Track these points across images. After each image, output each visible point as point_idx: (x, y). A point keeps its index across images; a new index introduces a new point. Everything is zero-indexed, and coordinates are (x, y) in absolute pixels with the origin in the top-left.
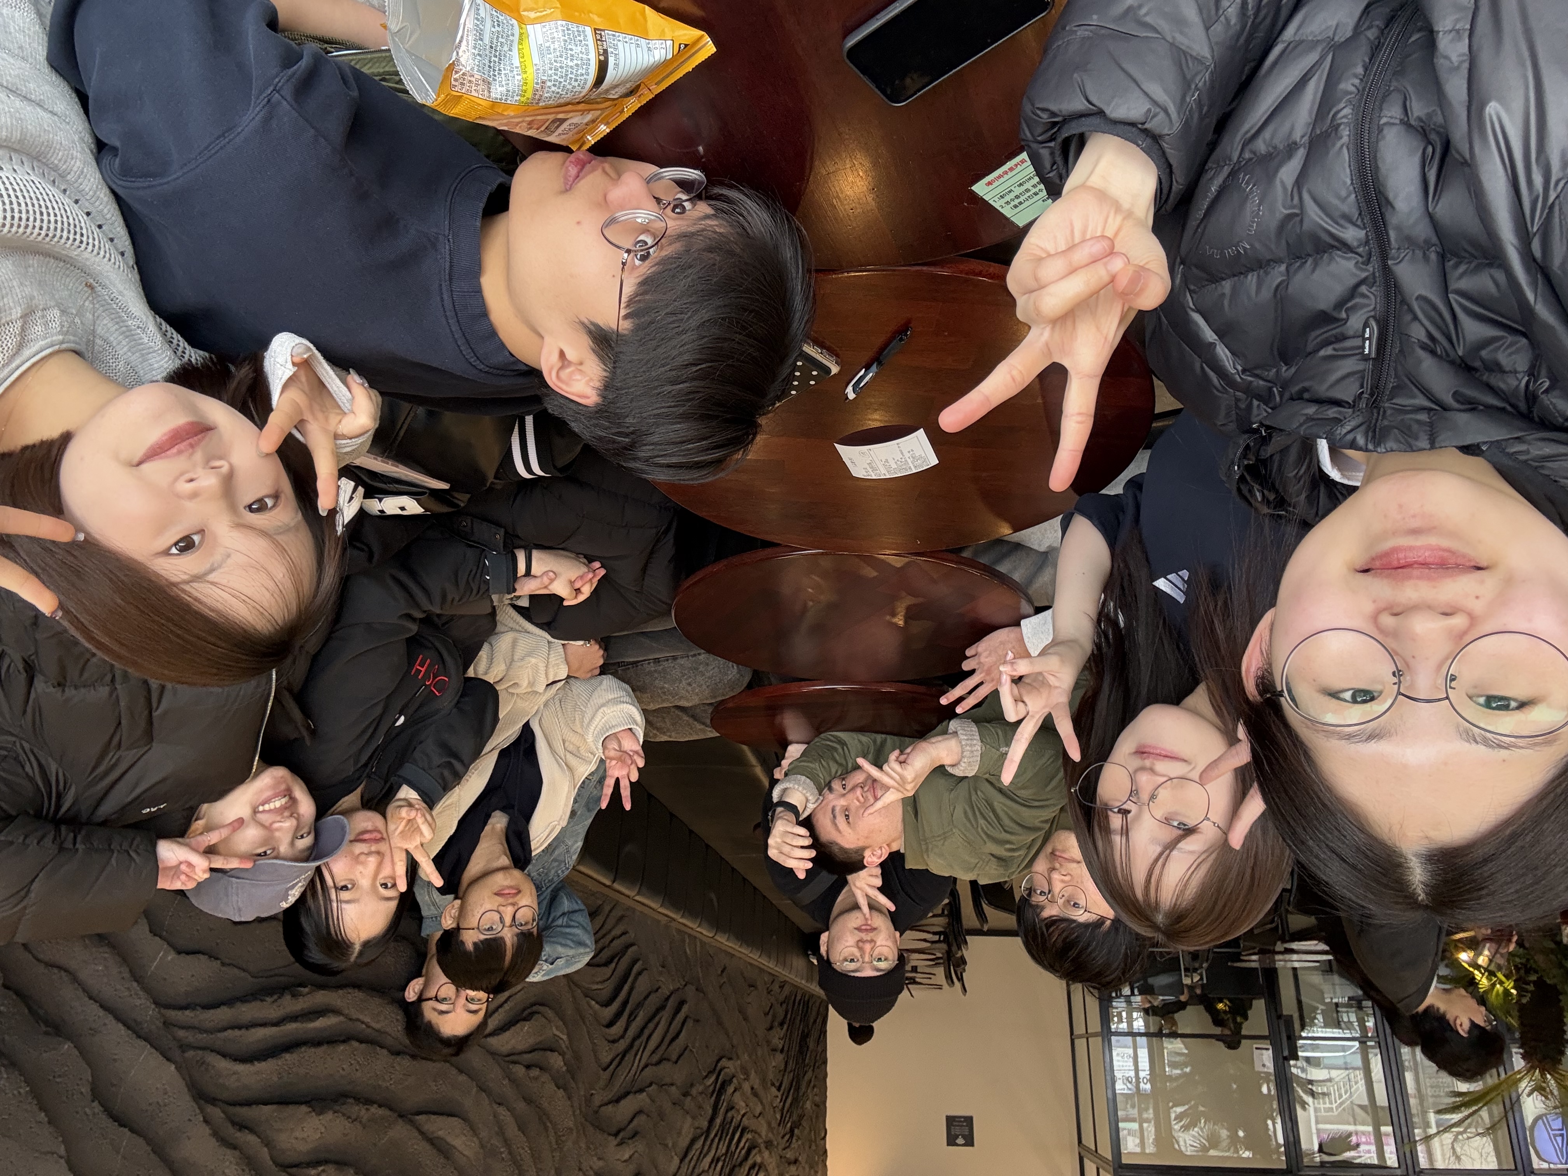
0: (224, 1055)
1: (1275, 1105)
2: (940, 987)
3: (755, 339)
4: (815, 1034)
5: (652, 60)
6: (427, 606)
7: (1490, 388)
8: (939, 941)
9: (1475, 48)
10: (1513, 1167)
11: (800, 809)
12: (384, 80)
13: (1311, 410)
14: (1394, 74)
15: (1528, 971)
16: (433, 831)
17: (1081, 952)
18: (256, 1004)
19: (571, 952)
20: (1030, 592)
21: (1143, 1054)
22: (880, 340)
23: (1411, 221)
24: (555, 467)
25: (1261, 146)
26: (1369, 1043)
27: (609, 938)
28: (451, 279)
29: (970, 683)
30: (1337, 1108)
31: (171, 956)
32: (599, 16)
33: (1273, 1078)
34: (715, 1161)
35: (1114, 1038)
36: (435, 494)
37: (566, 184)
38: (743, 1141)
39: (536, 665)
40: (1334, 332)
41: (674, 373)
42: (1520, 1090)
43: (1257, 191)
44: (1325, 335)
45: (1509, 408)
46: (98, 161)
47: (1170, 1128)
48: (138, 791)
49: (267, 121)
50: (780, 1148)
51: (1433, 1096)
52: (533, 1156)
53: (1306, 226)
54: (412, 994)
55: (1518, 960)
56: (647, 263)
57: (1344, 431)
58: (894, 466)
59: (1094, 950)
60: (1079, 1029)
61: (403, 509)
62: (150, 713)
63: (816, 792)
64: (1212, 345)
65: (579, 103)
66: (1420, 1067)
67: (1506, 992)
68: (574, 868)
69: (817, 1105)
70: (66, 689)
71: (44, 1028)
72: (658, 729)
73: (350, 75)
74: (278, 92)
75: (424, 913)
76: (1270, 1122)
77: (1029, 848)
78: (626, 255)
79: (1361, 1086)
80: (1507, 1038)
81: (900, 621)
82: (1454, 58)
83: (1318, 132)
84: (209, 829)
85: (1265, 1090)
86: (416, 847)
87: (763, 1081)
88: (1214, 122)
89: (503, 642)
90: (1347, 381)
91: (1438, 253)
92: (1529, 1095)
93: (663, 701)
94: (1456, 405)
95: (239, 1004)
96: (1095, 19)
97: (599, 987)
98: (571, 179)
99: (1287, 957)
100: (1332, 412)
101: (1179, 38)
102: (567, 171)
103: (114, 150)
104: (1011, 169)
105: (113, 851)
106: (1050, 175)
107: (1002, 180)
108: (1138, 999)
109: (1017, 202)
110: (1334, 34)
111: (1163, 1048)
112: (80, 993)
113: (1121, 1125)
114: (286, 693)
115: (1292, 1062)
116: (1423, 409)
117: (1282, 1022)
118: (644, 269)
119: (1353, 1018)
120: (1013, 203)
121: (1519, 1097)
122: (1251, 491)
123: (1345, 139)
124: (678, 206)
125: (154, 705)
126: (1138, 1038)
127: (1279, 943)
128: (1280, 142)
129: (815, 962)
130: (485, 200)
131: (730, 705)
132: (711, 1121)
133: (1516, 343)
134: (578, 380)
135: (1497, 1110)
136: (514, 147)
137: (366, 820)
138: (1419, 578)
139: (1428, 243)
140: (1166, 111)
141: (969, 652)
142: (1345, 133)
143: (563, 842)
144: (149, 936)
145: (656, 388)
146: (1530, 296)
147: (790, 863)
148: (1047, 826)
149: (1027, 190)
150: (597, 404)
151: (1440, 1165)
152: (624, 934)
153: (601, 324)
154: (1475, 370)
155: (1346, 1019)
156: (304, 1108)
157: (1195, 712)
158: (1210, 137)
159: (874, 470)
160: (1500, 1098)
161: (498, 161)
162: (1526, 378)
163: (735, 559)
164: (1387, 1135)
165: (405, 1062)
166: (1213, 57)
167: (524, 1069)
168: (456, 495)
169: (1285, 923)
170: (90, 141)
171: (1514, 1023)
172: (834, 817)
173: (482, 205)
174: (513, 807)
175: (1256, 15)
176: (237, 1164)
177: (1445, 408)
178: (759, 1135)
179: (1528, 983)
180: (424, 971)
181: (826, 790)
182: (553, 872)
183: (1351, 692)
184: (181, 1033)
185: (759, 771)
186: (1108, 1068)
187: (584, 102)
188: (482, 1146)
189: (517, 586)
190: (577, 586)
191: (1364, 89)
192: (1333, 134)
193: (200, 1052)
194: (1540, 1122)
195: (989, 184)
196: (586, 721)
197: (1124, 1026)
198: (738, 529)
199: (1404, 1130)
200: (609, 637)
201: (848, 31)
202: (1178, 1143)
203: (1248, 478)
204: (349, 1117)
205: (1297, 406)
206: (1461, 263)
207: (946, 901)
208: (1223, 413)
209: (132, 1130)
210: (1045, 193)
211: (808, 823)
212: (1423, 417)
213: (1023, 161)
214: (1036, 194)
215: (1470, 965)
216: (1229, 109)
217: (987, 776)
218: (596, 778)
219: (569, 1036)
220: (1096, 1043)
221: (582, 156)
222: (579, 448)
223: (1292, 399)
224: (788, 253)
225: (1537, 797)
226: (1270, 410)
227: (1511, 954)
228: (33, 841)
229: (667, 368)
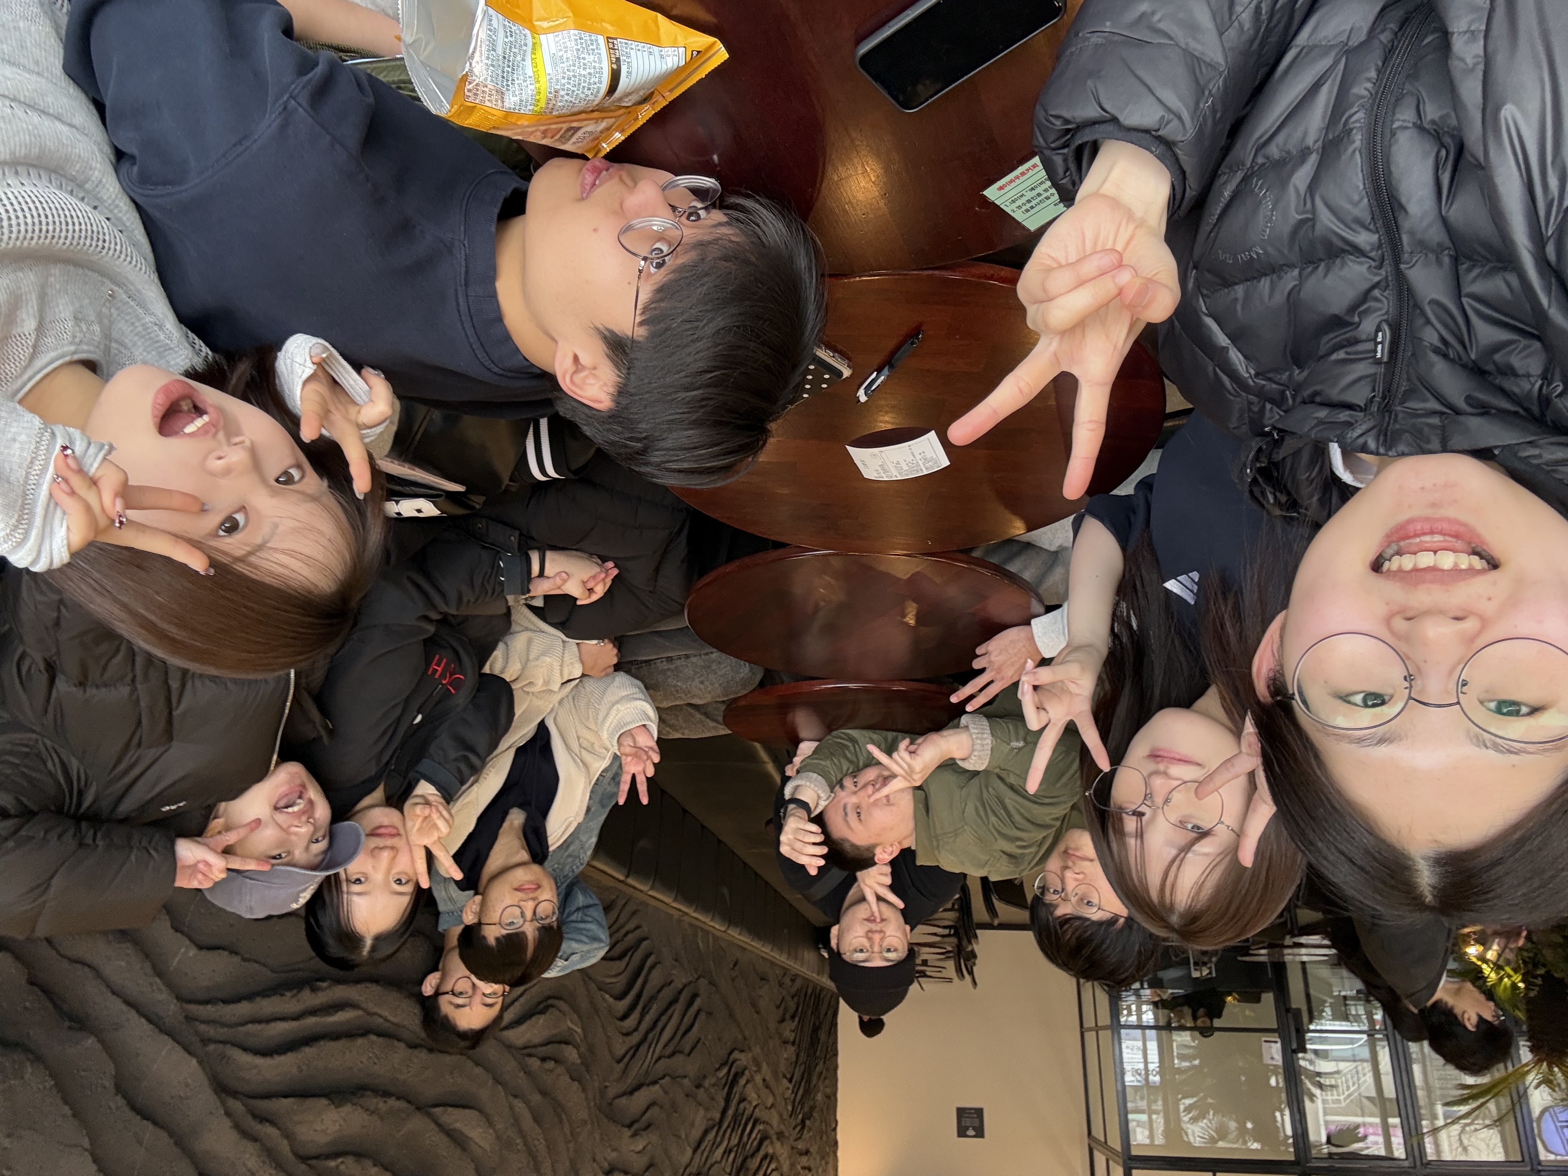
0: (245, 1049)
1: (1284, 1096)
2: (950, 980)
3: (770, 348)
4: (825, 1027)
5: (664, 67)
6: (444, 608)
7: (1504, 392)
8: (949, 935)
9: (1490, 50)
10: (1520, 1159)
11: (812, 806)
12: (400, 88)
13: (1322, 413)
14: (1407, 77)
15: (1536, 966)
16: (450, 827)
17: (1094, 951)
18: (276, 999)
19: (586, 948)
20: (1041, 591)
21: (1153, 1047)
22: (891, 344)
23: (1425, 224)
24: (569, 470)
25: (1274, 150)
26: (1377, 1036)
27: (623, 931)
28: (466, 285)
29: (980, 681)
30: (1345, 1099)
31: (193, 952)
32: (612, 24)
33: (1281, 1071)
34: (727, 1152)
35: (1123, 1031)
36: (451, 496)
37: (582, 192)
38: (756, 1131)
39: (551, 665)
40: (1347, 335)
41: (688, 379)
42: (1527, 1083)
43: (1270, 197)
44: (1338, 339)
45: (1521, 411)
46: (116, 171)
47: (1179, 1120)
48: (158, 789)
49: (283, 127)
50: (792, 1138)
51: (1441, 1088)
52: (548, 1147)
53: (1319, 230)
54: (429, 988)
55: (1525, 954)
56: (663, 270)
57: (1355, 435)
58: (905, 468)
59: (1108, 948)
60: (1089, 1022)
61: (419, 511)
62: (170, 713)
63: (828, 789)
64: (1225, 349)
65: (593, 111)
66: (1428, 1060)
67: (1514, 986)
68: (588, 864)
69: (828, 1097)
70: (88, 690)
71: (67, 1024)
72: (671, 726)
73: (366, 83)
74: (294, 99)
75: (442, 907)
76: (1278, 1114)
77: (1040, 845)
78: (642, 263)
79: (1369, 1078)
80: (1515, 1030)
81: (911, 620)
82: (1470, 61)
83: (1331, 137)
84: (228, 828)
85: (1273, 1082)
86: (434, 843)
87: (775, 1073)
88: (1228, 127)
89: (518, 642)
90: (1357, 386)
91: (1451, 256)
92: (1537, 1087)
93: (676, 699)
94: (1469, 409)
95: (258, 999)
96: (1108, 26)
97: (614, 980)
98: (588, 188)
99: (1296, 951)
100: (1344, 416)
101: (1194, 45)
102: (584, 178)
103: (132, 158)
104: (1023, 174)
105: (132, 848)
106: (1063, 181)
107: (1013, 185)
108: (1147, 992)
109: (1028, 206)
110: (1348, 38)
111: (1173, 1041)
112: (103, 988)
113: (1130, 1116)
114: (305, 694)
115: (1300, 1055)
116: (1434, 413)
117: (1290, 1015)
118: (659, 276)
119: (1361, 1011)
120: (1024, 208)
121: (1526, 1090)
122: (1263, 493)
123: (1358, 144)
124: (693, 214)
125: (174, 704)
126: (1147, 1031)
127: (1288, 937)
128: (1293, 147)
129: (826, 955)
130: (499, 205)
131: (742, 703)
132: (724, 1112)
133: (1529, 347)
134: (592, 385)
135: (1505, 1102)
136: (528, 155)
137: (383, 816)
138: (1432, 582)
139: (1441, 247)
140: (1180, 118)
141: (979, 651)
142: (1358, 139)
143: (578, 838)
144: (171, 931)
145: (670, 394)
146: (1544, 300)
147: (802, 860)
148: (1058, 824)
149: (1039, 195)
150: (611, 410)
151: (1447, 1156)
152: (638, 927)
153: (616, 330)
154: (1490, 373)
155: (1354, 1012)
156: (324, 1102)
157: (1207, 715)
158: (1223, 142)
159: (885, 471)
160: (1506, 1091)
161: (514, 168)
162: (1540, 382)
163: (747, 560)
164: (1395, 1126)
165: (423, 1054)
166: (1227, 63)
167: (538, 1063)
168: (473, 497)
169: (1294, 919)
170: (109, 151)
171: (1521, 1015)
172: (846, 814)
173: (497, 211)
174: (530, 804)
175: (1270, 19)
176: (259, 1157)
177: (1458, 412)
178: (771, 1126)
179: (1536, 977)
180: (440, 966)
181: (837, 788)
182: (567, 867)
183: (1361, 696)
184: (203, 1028)
185: (770, 767)
186: (1118, 1061)
187: (598, 111)
188: (498, 1138)
189: (531, 587)
190: (590, 586)
191: (1377, 92)
192: (1345, 140)
193: (221, 1046)
194: (1547, 1114)
195: (1001, 188)
196: (601, 718)
197: (1133, 1019)
198: (751, 530)
199: (1412, 1121)
200: (623, 636)
201: (861, 39)
202: (1187, 1134)
203: (1260, 480)
204: (367, 1110)
205: (1310, 408)
206: (1474, 266)
207: (957, 896)
208: (1236, 415)
209: (155, 1123)
210: (1057, 196)
211: (819, 820)
212: (1435, 421)
213: (1035, 166)
214: (1047, 198)
215: (1479, 959)
216: (1243, 113)
217: (997, 770)
218: (609, 775)
219: (583, 1029)
220: (1105, 1035)
221: (598, 163)
222: (593, 451)
223: (1304, 402)
224: (802, 262)
225: (1545, 801)
226: (1282, 413)
227: (1520, 949)
228: (53, 836)
229: (682, 374)
